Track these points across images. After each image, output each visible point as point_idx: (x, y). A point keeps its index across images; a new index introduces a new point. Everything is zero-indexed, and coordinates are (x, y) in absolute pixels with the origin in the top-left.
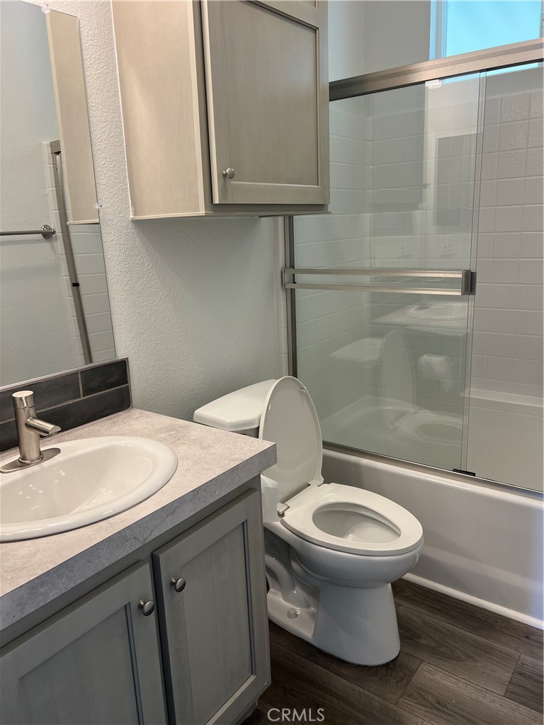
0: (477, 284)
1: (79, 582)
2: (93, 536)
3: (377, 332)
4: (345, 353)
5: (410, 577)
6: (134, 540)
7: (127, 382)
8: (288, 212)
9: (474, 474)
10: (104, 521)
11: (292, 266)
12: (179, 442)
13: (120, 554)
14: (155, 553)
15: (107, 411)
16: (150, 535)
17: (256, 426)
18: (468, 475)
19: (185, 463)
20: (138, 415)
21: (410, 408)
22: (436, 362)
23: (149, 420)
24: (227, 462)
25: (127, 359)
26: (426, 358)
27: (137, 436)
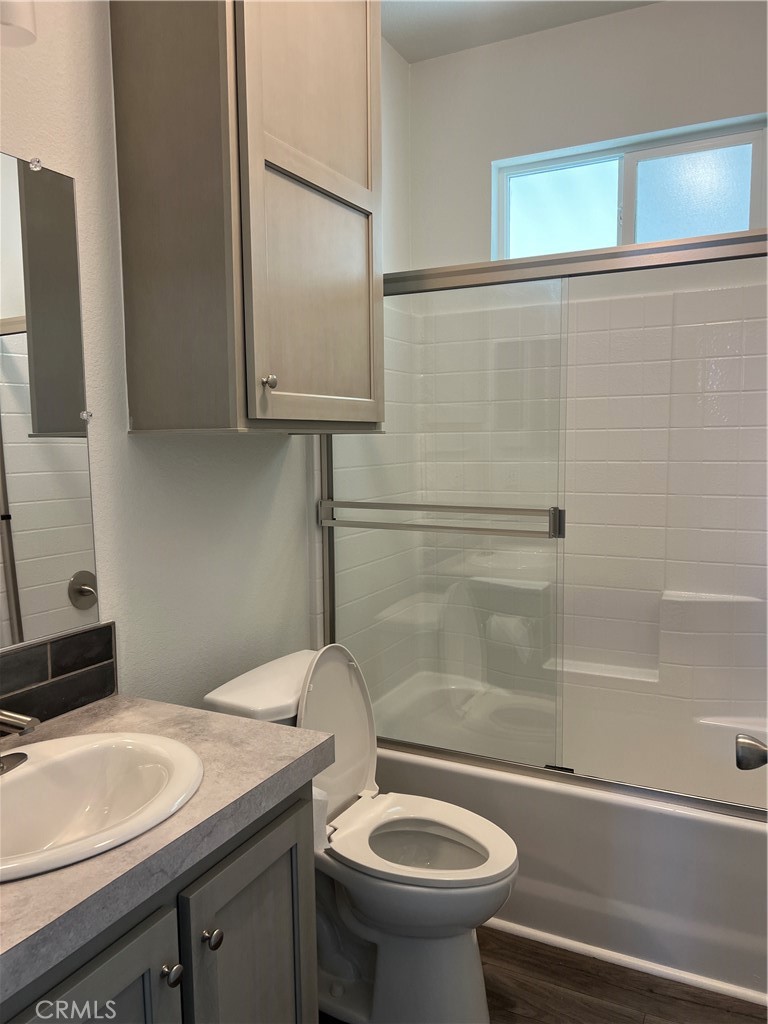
0: (566, 525)
1: (90, 937)
2: (107, 871)
3: (434, 586)
4: (395, 613)
5: (495, 922)
6: (160, 874)
7: (111, 657)
8: (326, 430)
9: (572, 771)
10: (117, 850)
11: (331, 497)
12: (197, 738)
13: (144, 895)
14: (182, 894)
15: (83, 699)
16: (181, 867)
17: (292, 715)
18: (564, 773)
19: (215, 767)
20: (127, 704)
21: (479, 687)
22: (511, 626)
23: (145, 709)
24: (272, 762)
25: (114, 623)
26: (495, 620)
27: (133, 731)
